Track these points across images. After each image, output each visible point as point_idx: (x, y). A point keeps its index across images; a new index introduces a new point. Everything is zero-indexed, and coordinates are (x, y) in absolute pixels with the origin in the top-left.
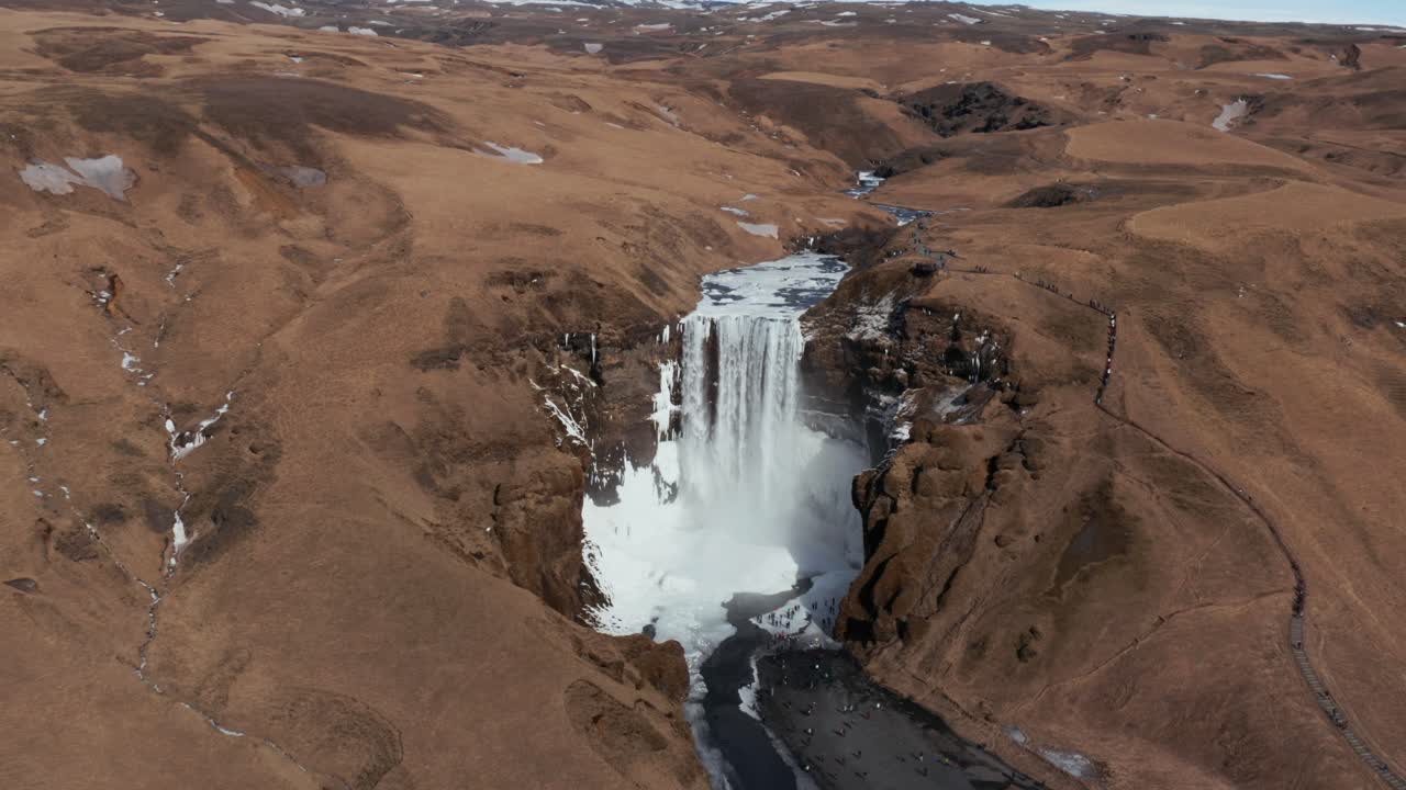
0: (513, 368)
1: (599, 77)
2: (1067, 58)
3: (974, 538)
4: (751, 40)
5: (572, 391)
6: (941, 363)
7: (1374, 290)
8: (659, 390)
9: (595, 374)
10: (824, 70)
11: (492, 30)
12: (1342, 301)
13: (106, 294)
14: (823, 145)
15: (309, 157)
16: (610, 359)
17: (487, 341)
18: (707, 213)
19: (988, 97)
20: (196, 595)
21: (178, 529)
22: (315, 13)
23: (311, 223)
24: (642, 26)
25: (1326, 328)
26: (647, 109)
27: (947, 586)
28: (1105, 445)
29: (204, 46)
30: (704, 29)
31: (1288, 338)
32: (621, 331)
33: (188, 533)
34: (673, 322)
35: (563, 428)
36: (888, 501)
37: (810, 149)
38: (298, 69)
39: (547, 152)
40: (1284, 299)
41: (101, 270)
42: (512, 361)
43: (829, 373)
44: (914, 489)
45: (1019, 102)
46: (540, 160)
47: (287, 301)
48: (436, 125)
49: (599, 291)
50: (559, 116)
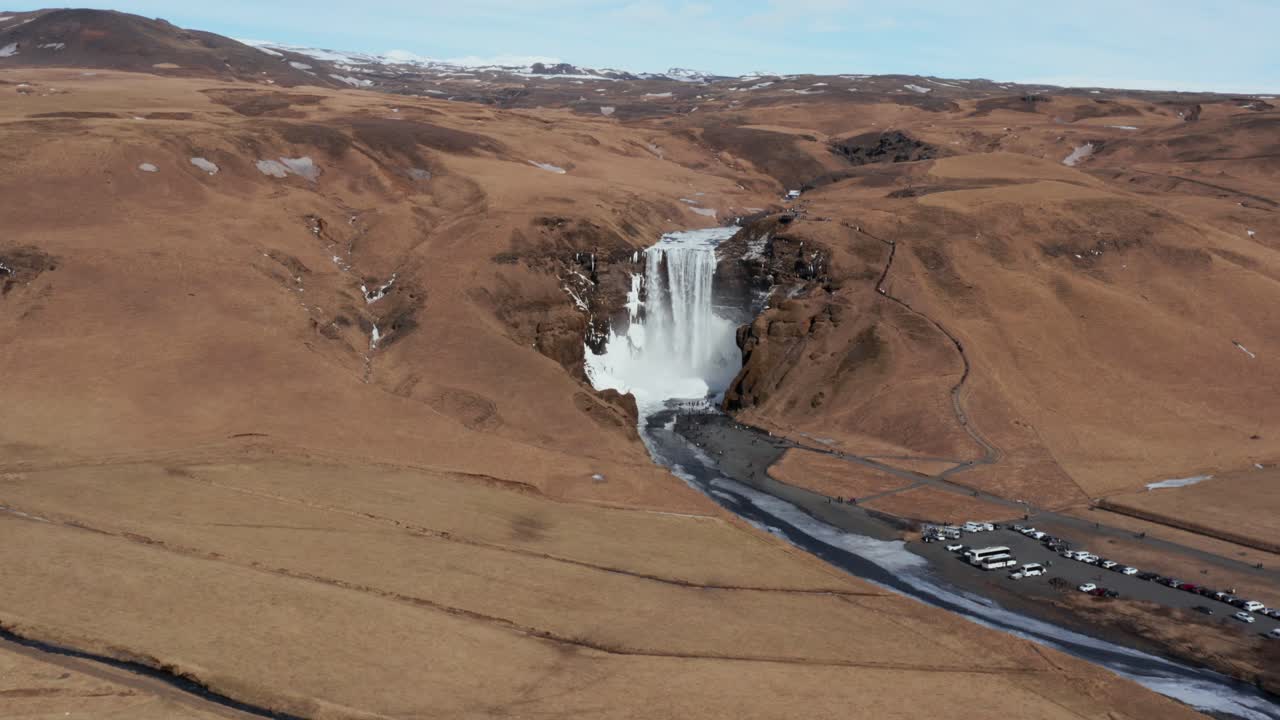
0: (547, 267)
1: (608, 125)
2: (972, 114)
3: (799, 355)
4: (734, 105)
5: (580, 286)
6: (792, 270)
7: (1065, 237)
8: (631, 290)
9: (593, 278)
10: (782, 124)
11: (526, 97)
12: (1041, 242)
13: (317, 229)
14: (767, 171)
15: (419, 162)
16: (602, 268)
17: (532, 251)
18: (669, 201)
19: (900, 141)
20: (389, 357)
21: (375, 332)
22: (382, 83)
23: (424, 199)
24: (649, 95)
25: (1027, 256)
26: (639, 145)
27: (782, 379)
28: (877, 309)
29: (327, 100)
30: (699, 97)
31: (1001, 260)
32: (609, 252)
33: (380, 335)
34: (640, 251)
35: (575, 301)
36: (755, 340)
37: (756, 173)
38: (397, 115)
39: (569, 167)
40: (1004, 240)
41: (312, 217)
42: (546, 264)
43: (731, 282)
44: (769, 332)
45: (918, 144)
46: (564, 172)
47: (418, 233)
48: (496, 149)
49: (596, 230)
50: (579, 147)
